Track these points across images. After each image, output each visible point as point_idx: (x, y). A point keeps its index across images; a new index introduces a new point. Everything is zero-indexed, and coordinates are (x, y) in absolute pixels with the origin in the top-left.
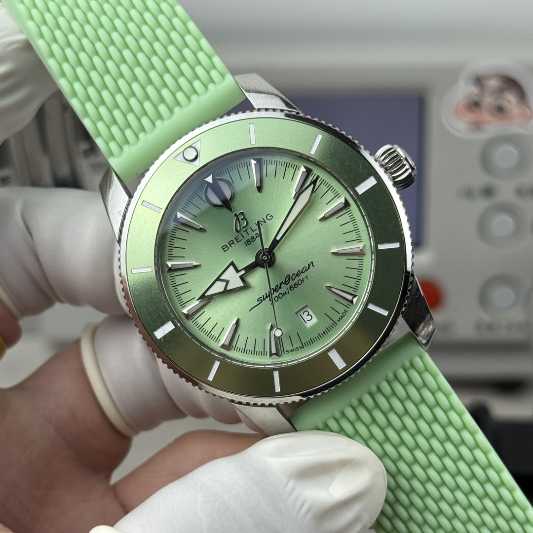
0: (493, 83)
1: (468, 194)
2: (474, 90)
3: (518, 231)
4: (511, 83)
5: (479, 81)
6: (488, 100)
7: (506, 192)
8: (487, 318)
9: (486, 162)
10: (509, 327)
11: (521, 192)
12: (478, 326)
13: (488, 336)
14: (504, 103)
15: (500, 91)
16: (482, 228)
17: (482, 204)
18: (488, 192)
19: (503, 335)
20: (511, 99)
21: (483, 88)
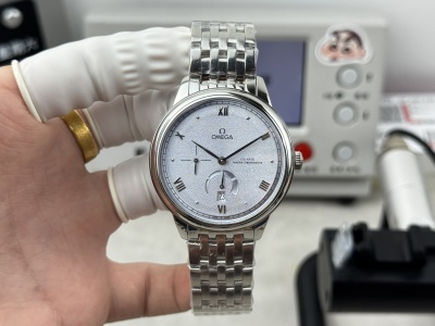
0: (344, 35)
1: (329, 96)
3: (355, 118)
4: (354, 36)
7: (349, 96)
8: (336, 164)
9: (338, 79)
10: (348, 169)
11: (357, 96)
12: (332, 169)
13: (336, 174)
14: (350, 47)
16: (335, 115)
17: (335, 102)
18: (339, 96)
19: (344, 174)
21: (338, 38)
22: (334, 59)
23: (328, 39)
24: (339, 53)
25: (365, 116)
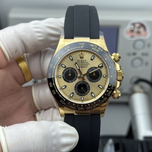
0: (137, 25)
1: (129, 54)
2: (132, 27)
4: (142, 25)
5: (134, 24)
6: (136, 30)
7: (139, 54)
9: (134, 46)
11: (143, 54)
15: (139, 27)
16: (132, 63)
17: (133, 57)
18: (134, 54)
20: (142, 30)
21: (134, 26)
22: (132, 37)
23: (130, 27)
24: (135, 34)
25: (147, 64)
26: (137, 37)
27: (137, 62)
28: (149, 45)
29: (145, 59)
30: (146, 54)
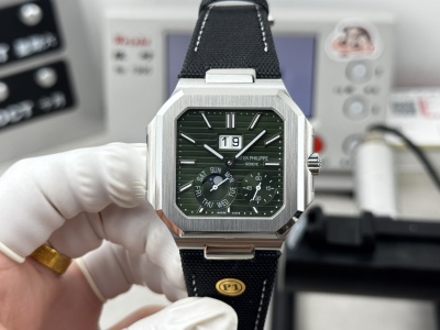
0: (354, 32)
1: (338, 91)
2: (342, 35)
3: (364, 112)
4: (363, 32)
5: (346, 30)
6: (350, 41)
7: (359, 90)
8: (346, 157)
9: (348, 74)
11: (367, 91)
12: (341, 162)
13: (347, 168)
14: (360, 42)
15: (357, 36)
16: (346, 109)
17: (345, 96)
18: (349, 90)
20: (363, 40)
21: (348, 34)
22: (344, 55)
23: (338, 35)
24: (349, 48)
25: (375, 110)
26: (353, 56)
27: (356, 107)
28: (378, 72)
29: (372, 99)
30: (373, 91)
